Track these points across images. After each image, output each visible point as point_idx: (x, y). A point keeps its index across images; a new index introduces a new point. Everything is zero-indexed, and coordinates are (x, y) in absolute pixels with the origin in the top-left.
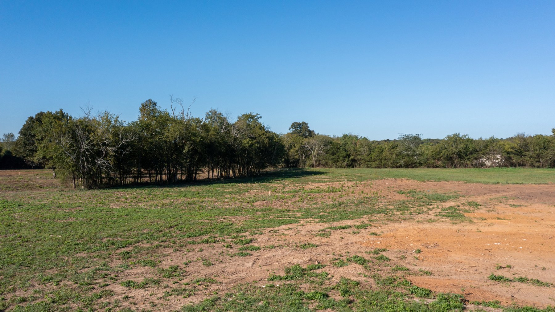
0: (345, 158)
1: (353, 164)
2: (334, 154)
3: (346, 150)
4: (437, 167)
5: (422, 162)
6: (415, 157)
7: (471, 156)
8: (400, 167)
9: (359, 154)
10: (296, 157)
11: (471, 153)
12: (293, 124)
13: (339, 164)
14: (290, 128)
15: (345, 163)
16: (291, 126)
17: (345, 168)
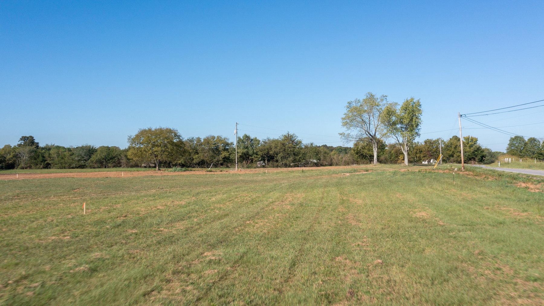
0: (42, 162)
1: (47, 166)
2: (35, 159)
3: (43, 157)
4: (94, 168)
5: (87, 165)
6: (82, 162)
7: (111, 160)
8: (73, 168)
9: (52, 160)
10: (11, 162)
11: (111, 159)
12: (22, 137)
13: (38, 166)
14: (20, 140)
15: (42, 166)
16: (21, 139)
17: (42, 169)
